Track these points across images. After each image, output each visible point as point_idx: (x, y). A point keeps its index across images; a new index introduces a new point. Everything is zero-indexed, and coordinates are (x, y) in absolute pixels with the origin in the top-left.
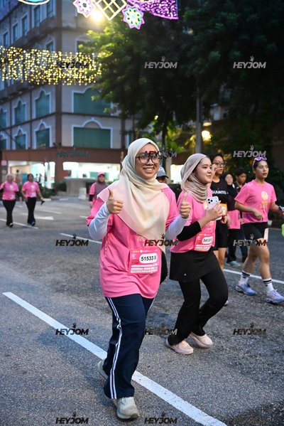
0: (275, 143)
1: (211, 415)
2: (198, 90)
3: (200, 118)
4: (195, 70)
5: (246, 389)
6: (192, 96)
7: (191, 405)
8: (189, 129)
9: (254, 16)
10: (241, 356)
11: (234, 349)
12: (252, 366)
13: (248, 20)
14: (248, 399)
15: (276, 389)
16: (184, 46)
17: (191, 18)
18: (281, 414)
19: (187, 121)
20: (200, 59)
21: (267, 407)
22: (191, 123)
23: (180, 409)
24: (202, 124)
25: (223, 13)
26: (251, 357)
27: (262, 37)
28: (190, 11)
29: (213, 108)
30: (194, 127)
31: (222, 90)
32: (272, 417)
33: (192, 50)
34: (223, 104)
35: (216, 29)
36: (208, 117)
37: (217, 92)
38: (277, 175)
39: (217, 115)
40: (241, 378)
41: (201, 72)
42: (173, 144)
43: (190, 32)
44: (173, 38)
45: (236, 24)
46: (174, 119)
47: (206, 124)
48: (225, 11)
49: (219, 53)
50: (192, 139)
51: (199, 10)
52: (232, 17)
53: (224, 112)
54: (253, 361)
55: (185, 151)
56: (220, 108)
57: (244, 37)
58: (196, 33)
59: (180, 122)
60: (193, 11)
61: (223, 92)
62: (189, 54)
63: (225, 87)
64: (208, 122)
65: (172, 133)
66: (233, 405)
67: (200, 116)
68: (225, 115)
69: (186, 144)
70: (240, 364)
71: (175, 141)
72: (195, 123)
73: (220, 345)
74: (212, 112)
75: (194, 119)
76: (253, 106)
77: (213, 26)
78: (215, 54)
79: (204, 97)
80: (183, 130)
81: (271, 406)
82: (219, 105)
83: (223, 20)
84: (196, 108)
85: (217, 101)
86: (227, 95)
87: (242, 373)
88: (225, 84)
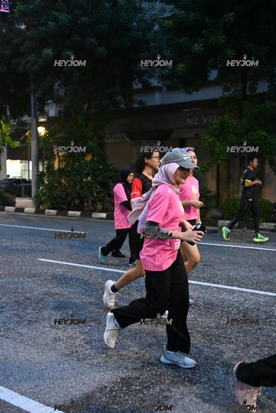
0: (107, 141)
1: (49, 406)
2: (32, 86)
3: (35, 113)
4: (28, 65)
5: (82, 374)
6: (26, 91)
7: (28, 399)
8: (24, 124)
9: (84, 19)
10: (77, 344)
11: (71, 338)
12: (87, 352)
13: (79, 22)
14: (84, 384)
15: (110, 370)
16: (16, 41)
17: (23, 13)
18: (114, 393)
19: (22, 116)
20: (33, 55)
21: (102, 389)
22: (26, 118)
23: (17, 405)
24: (37, 120)
25: (54, 12)
26: (87, 343)
27: (93, 40)
28: (21, 6)
29: (48, 104)
30: (30, 122)
31: (56, 87)
32: (106, 396)
33: (24, 45)
34: (58, 101)
35: (49, 27)
36: (43, 113)
37: (51, 88)
38: (110, 170)
39: (52, 111)
40: (76, 365)
41: (34, 69)
42: (8, 139)
43: (23, 27)
44: (4, 31)
45: (69, 25)
46: (8, 114)
47: (42, 120)
48: (56, 11)
49: (52, 51)
50: (27, 134)
51: (31, 7)
52: (64, 17)
53: (59, 109)
54: (89, 347)
55: (20, 145)
56: (55, 105)
57: (76, 38)
58: (28, 29)
59: (14, 116)
60: (25, 6)
61: (58, 90)
62: (22, 49)
63: (58, 85)
64: (44, 117)
65: (6, 127)
66: (69, 392)
67: (35, 111)
68: (60, 112)
69: (22, 138)
70: (77, 352)
71: (9, 135)
72: (30, 118)
73: (57, 336)
74: (46, 108)
75: (29, 115)
76: (86, 105)
77: (45, 24)
78: (48, 52)
79: (39, 93)
80: (18, 124)
81: (105, 387)
82: (54, 102)
83: (55, 19)
84: (31, 103)
85: (51, 98)
86: (62, 92)
87: (78, 360)
88: (59, 82)
